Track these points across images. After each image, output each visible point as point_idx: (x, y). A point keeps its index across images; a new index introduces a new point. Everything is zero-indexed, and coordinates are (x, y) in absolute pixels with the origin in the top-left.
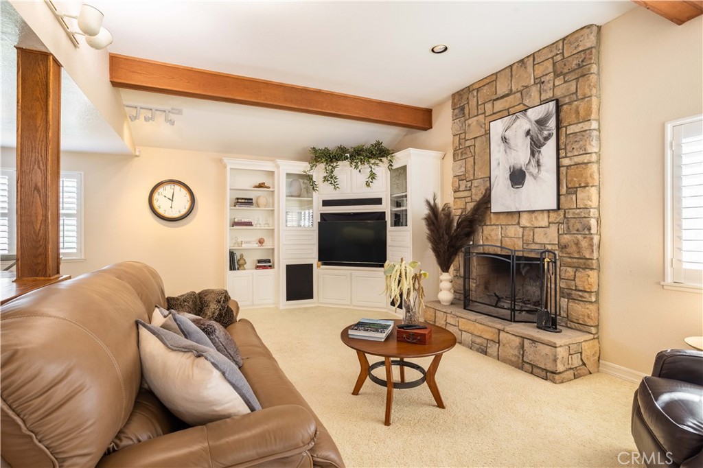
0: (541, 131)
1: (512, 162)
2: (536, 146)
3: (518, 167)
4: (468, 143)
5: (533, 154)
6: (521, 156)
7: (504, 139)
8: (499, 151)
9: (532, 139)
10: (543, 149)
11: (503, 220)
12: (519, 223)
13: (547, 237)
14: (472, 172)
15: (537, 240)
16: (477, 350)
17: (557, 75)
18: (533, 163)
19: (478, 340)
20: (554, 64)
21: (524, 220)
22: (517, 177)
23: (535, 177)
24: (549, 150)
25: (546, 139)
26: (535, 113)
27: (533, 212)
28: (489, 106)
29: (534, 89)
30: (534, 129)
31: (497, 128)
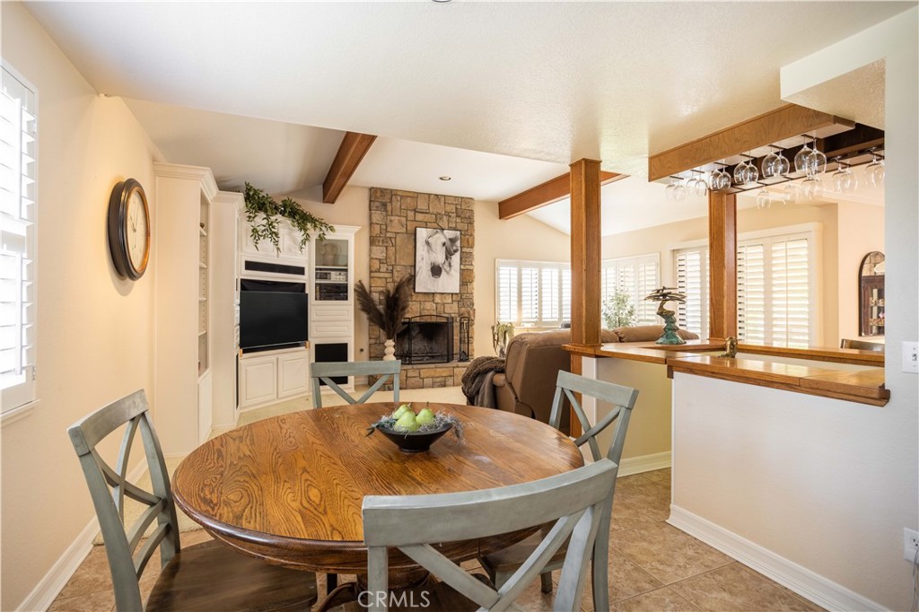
0: (452, 246)
1: (433, 260)
2: (449, 254)
3: (437, 264)
4: (388, 235)
5: (447, 258)
6: (440, 258)
7: (428, 243)
8: (423, 250)
9: (446, 248)
10: (453, 257)
11: (421, 298)
12: (433, 301)
13: (452, 310)
14: (393, 258)
15: (446, 311)
16: (439, 387)
17: (457, 216)
18: (447, 264)
19: (438, 380)
20: (456, 209)
21: (438, 299)
22: (436, 271)
23: (448, 273)
24: (456, 258)
25: (456, 251)
26: (450, 234)
27: (443, 294)
28: (411, 214)
29: (445, 218)
30: (448, 243)
31: (422, 233)
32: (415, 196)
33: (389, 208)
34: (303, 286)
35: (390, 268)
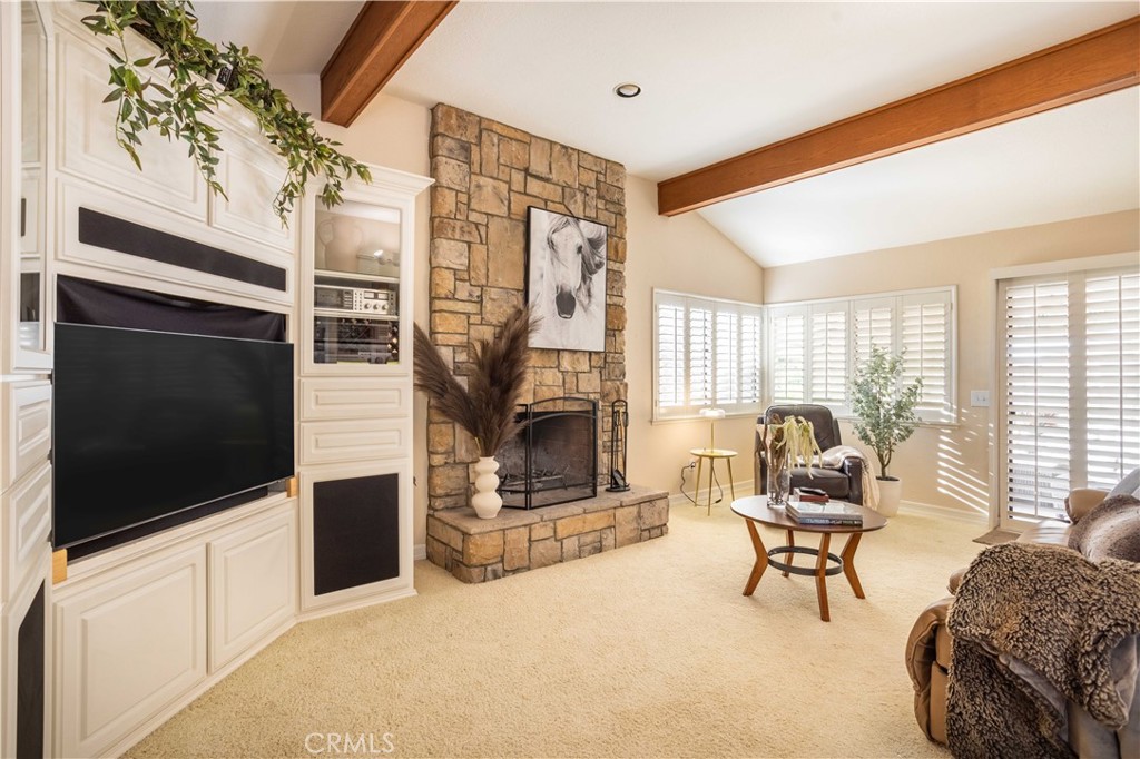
0: (593, 254)
1: (560, 281)
2: (588, 270)
3: (567, 289)
4: (474, 217)
5: (584, 278)
7: (551, 244)
8: (544, 258)
9: (583, 259)
10: (594, 277)
11: (536, 360)
12: (558, 367)
13: (590, 385)
14: (484, 271)
15: (581, 389)
16: (590, 553)
17: (599, 197)
18: (584, 290)
19: (589, 538)
20: (597, 181)
21: (566, 363)
22: (565, 304)
23: (585, 309)
25: (599, 266)
26: (590, 230)
27: (575, 352)
28: (518, 177)
29: (579, 197)
30: (587, 248)
31: (542, 221)
32: (527, 140)
33: (475, 157)
34: (282, 320)
35: (477, 292)
